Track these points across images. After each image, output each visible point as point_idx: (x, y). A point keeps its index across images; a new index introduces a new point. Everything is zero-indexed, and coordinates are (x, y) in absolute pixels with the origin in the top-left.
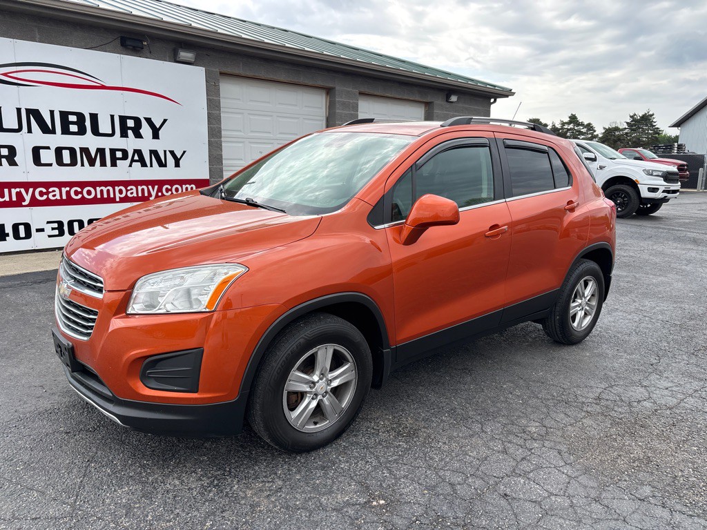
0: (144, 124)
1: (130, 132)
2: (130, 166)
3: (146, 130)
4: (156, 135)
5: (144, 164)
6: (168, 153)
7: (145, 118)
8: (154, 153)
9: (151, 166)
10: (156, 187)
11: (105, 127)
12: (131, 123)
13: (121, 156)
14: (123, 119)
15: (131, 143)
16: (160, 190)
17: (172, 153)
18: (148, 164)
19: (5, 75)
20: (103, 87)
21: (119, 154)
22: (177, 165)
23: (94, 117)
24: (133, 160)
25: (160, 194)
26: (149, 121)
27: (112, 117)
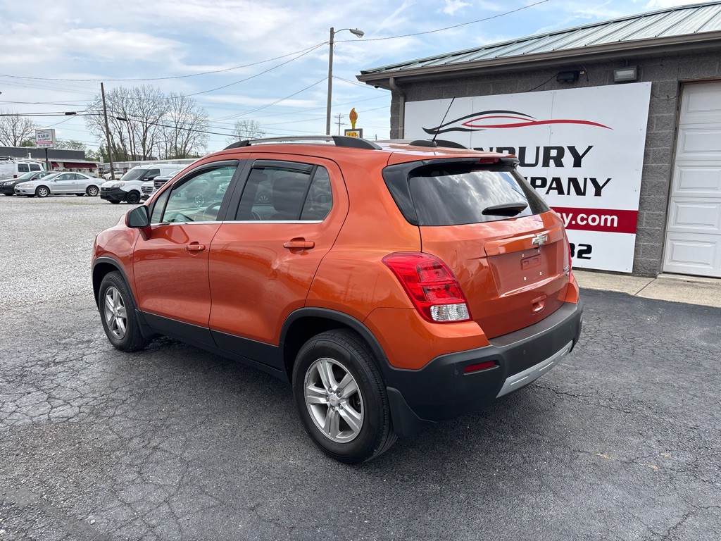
0: (567, 152)
1: (552, 162)
2: (547, 193)
3: (568, 159)
4: (577, 163)
5: (561, 192)
6: (589, 181)
7: (569, 147)
8: (573, 181)
9: (568, 194)
10: (571, 215)
11: (530, 158)
12: (554, 153)
13: (540, 184)
14: (547, 150)
15: (551, 172)
16: (574, 218)
17: (594, 181)
18: (565, 191)
19: (465, 124)
20: (534, 123)
21: (538, 182)
22: (598, 193)
23: (522, 150)
24: (550, 188)
25: (574, 222)
26: (572, 149)
27: (538, 148)
